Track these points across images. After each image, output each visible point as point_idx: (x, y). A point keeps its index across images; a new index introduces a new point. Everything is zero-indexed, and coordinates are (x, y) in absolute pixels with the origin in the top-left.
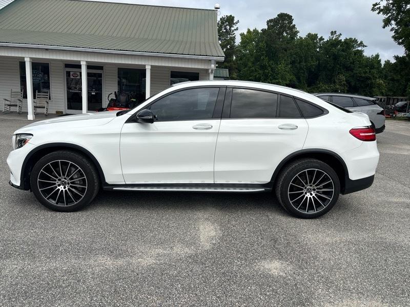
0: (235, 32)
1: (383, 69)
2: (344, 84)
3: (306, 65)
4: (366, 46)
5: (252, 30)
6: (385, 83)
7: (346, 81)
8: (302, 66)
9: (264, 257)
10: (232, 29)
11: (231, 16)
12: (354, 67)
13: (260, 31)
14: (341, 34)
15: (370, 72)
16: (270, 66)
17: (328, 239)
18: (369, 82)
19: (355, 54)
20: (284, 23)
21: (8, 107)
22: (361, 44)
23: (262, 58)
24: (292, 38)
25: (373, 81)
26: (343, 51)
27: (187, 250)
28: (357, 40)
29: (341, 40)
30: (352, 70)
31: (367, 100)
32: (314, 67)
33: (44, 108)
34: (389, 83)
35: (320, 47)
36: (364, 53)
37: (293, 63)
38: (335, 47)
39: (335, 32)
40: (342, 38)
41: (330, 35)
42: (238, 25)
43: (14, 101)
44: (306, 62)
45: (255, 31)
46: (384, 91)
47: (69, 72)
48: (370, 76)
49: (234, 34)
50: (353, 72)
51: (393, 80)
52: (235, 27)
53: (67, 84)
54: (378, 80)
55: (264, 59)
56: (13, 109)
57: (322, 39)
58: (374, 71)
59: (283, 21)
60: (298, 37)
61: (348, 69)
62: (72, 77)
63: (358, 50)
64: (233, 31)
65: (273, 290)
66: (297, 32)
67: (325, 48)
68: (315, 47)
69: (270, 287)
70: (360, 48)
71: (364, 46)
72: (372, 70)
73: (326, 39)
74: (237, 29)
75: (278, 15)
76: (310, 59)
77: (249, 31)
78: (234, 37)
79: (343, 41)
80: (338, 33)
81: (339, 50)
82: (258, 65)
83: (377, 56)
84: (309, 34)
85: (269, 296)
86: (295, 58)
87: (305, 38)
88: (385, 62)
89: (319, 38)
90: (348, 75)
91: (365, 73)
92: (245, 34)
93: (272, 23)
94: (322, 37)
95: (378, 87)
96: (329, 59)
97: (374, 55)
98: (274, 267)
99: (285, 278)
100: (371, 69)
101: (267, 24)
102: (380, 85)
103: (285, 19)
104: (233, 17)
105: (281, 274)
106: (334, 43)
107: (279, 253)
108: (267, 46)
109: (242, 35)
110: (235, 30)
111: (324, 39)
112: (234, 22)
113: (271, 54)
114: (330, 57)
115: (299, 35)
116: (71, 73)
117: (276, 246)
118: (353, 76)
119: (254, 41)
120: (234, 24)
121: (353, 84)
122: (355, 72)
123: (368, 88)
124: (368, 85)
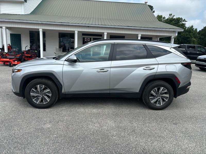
2: (176, 41)
6: (196, 40)
7: (177, 39)
14: (174, 16)
15: (189, 34)
18: (189, 39)
19: (182, 25)
22: (184, 20)
25: (191, 39)
26: (176, 24)
28: (182, 18)
29: (175, 18)
34: (198, 40)
36: (186, 25)
39: (172, 14)
41: (169, 16)
47: (84, 38)
48: (189, 36)
50: (180, 34)
51: (200, 38)
54: (193, 39)
57: (164, 18)
58: (191, 34)
62: (85, 40)
70: (184, 23)
71: (186, 21)
73: (167, 18)
80: (173, 15)
83: (192, 26)
84: (158, 15)
91: (187, 35)
100: (189, 33)
102: (194, 41)
106: (171, 20)
116: (85, 38)
118: (181, 37)
121: (180, 40)
122: (182, 34)
123: (188, 42)
124: (188, 41)
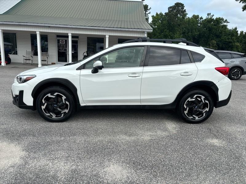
0: (149, 15)
1: (239, 36)
2: (215, 46)
3: (191, 35)
4: (229, 22)
5: (159, 13)
6: (240, 45)
7: (216, 44)
8: (189, 35)
9: (208, 137)
10: (147, 13)
11: (146, 5)
12: (222, 35)
13: (164, 14)
15: (231, 38)
16: (169, 35)
17: (238, 129)
18: (231, 44)
19: (222, 27)
20: (179, 9)
21: (25, 61)
22: (226, 21)
23: (165, 30)
24: (183, 18)
25: (233, 44)
26: (215, 25)
27: (164, 133)
28: (223, 19)
29: (214, 19)
30: (220, 37)
31: (240, 55)
32: (197, 35)
33: (46, 61)
34: (243, 45)
35: (200, 23)
36: (228, 27)
37: (184, 33)
38: (210, 23)
39: (210, 14)
40: (214, 18)
41: (207, 16)
42: (150, 11)
43: (28, 57)
44: (191, 33)
45: (161, 14)
46: (240, 50)
47: (59, 40)
48: (231, 41)
49: (148, 16)
50: (221, 38)
51: (245, 43)
52: (148, 12)
53: (58, 47)
54: (236, 43)
55: (166, 31)
56: (28, 62)
57: (201, 18)
58: (234, 38)
59: (178, 7)
60: (187, 18)
61: (218, 36)
63: (224, 25)
64: (147, 14)
65: (220, 152)
66: (187, 14)
67: (204, 24)
68: (198, 23)
69: (218, 151)
70: (225, 24)
71: (228, 22)
72: (233, 37)
73: (204, 18)
74: (150, 13)
75: (175, 4)
76: (194, 30)
77: (157, 14)
78: (148, 18)
79: (215, 19)
80: (212, 15)
81: (212, 25)
82: (162, 35)
83: (236, 28)
84: (194, 15)
85: (219, 155)
86: (185, 30)
87: (192, 18)
88: (241, 32)
89: (200, 17)
90: (218, 40)
91: (229, 39)
92: (155, 16)
93: (171, 9)
94: (202, 17)
95: (236, 48)
96: (206, 30)
97: (234, 28)
98: (215, 142)
99: (223, 147)
101: (169, 9)
102: (237, 46)
103: (179, 6)
104: (148, 6)
105: (221, 145)
106: (209, 21)
107: (215, 135)
108: (168, 23)
109: (153, 16)
110: (149, 13)
111: (203, 18)
112: (148, 9)
113: (171, 28)
114: (206, 29)
115: (187, 16)
116: (60, 41)
117: (212, 132)
118: (221, 41)
119: (160, 20)
120: (148, 10)
121: (221, 46)
122: (222, 38)
123: (230, 48)
124: (230, 46)
